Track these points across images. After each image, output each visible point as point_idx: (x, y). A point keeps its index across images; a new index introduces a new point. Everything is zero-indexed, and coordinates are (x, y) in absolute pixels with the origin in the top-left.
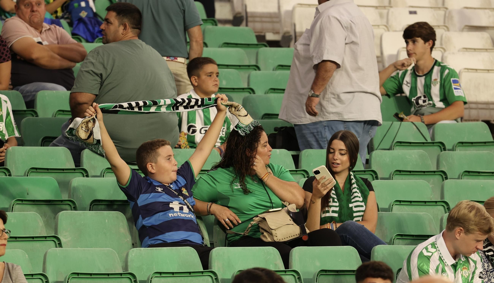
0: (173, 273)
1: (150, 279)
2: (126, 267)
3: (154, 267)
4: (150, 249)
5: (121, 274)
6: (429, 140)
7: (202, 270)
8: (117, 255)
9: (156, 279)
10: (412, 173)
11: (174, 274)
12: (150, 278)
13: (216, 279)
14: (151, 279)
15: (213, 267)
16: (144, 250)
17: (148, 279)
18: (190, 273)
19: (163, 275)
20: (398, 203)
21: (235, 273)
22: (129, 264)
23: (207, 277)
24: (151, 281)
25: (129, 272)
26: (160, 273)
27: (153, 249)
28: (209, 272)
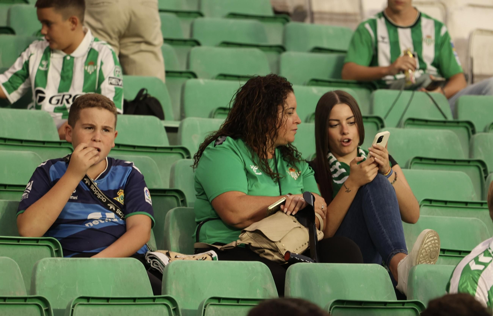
0: (108, 299)
1: (71, 308)
2: (33, 287)
3: (77, 288)
4: (71, 260)
5: (25, 299)
6: (450, 118)
7: (152, 295)
8: (18, 268)
9: (80, 307)
10: (437, 162)
11: (110, 300)
12: (71, 306)
13: (174, 310)
14: (73, 307)
15: (169, 291)
16: (61, 261)
17: (68, 307)
18: (134, 299)
19: (92, 302)
20: (428, 204)
21: (205, 301)
22: (37, 282)
23: (160, 306)
24: (73, 310)
25: (38, 295)
26: (88, 299)
27: (76, 260)
28: (164, 299)
